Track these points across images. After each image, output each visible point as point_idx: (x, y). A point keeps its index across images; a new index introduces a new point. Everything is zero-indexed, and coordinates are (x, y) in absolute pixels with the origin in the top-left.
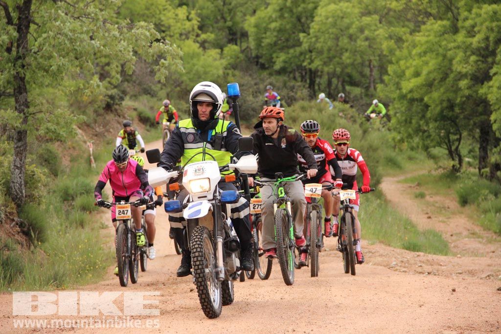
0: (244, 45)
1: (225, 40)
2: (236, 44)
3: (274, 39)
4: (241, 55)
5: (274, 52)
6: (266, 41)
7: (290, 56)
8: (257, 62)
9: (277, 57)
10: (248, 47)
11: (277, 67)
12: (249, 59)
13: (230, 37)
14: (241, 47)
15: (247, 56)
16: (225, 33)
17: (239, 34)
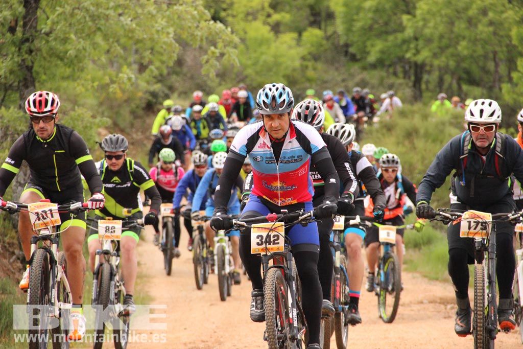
0: (330, 30)
1: (306, 22)
2: (320, 28)
3: (369, 22)
4: (324, 42)
5: (368, 39)
6: (358, 25)
7: (389, 44)
8: (346, 53)
9: (373, 46)
10: (335, 32)
11: (372, 58)
12: (336, 47)
13: (312, 19)
14: (325, 31)
15: (333, 44)
16: (306, 12)
17: (323, 14)
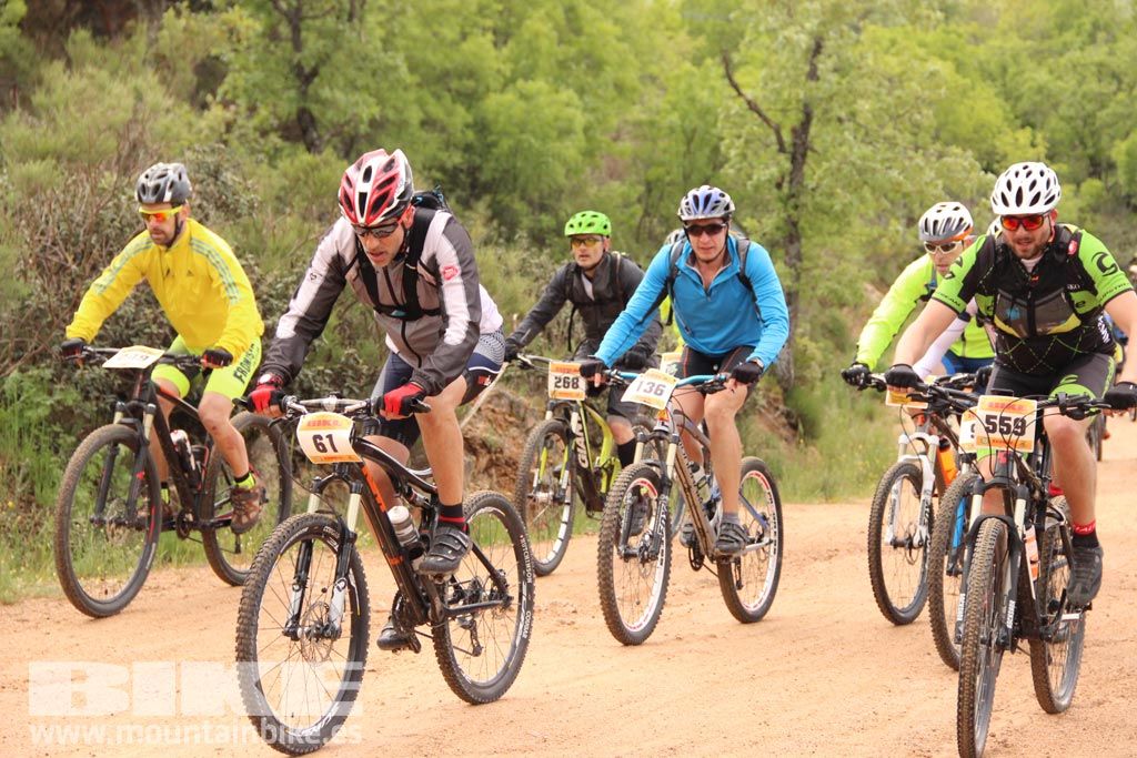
0: (1111, 181)
1: (1085, 173)
2: (1100, 178)
4: (1104, 193)
8: (1128, 204)
10: (1116, 183)
12: (1117, 198)
13: (1091, 169)
14: (1106, 182)
15: (1114, 195)
16: (1085, 163)
17: (1104, 165)
